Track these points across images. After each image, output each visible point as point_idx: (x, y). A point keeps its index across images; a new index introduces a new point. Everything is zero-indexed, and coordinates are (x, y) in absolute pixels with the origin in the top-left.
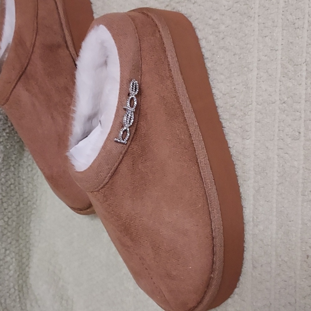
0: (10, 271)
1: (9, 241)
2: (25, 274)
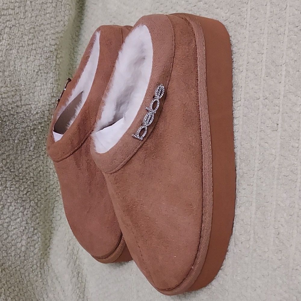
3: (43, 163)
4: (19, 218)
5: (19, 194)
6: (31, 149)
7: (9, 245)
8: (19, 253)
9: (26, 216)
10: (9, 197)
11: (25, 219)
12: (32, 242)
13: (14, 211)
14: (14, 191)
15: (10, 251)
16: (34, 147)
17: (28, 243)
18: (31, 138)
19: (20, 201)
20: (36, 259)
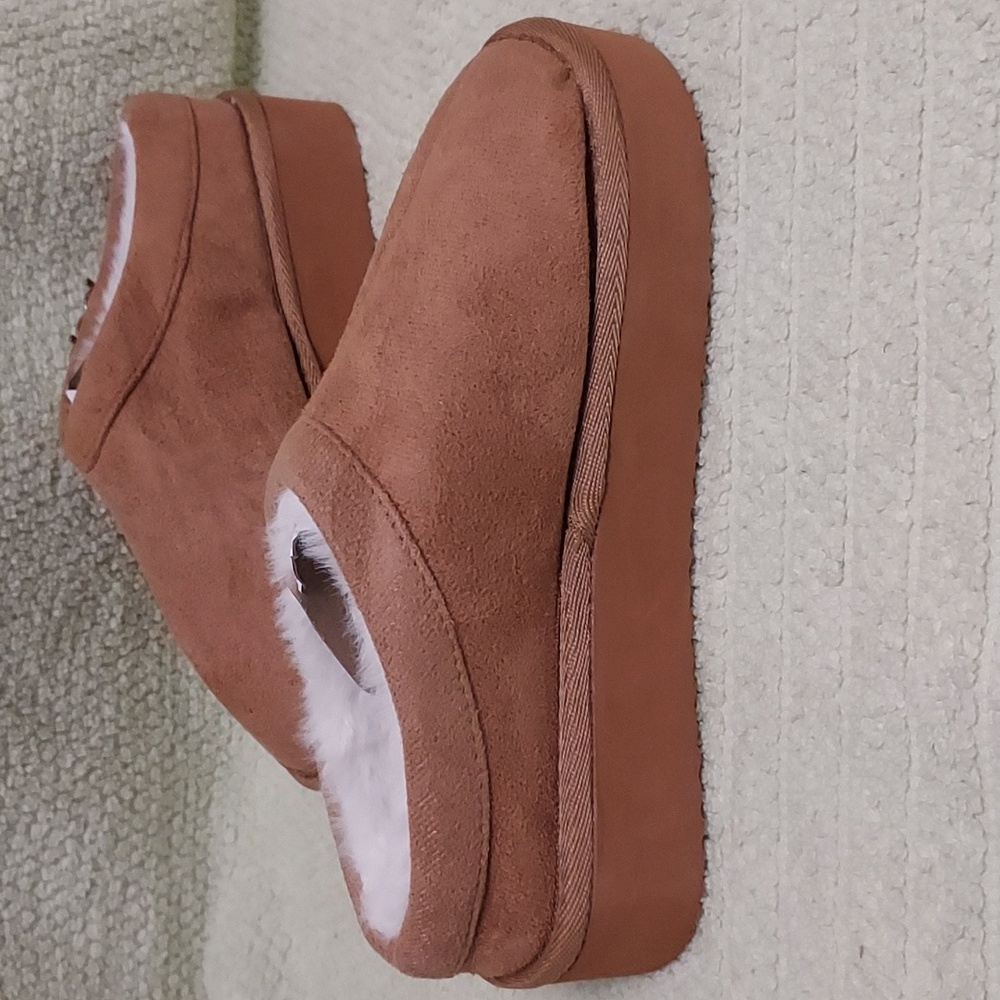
0: (139, 946)
1: (135, 858)
2: (189, 958)
3: (160, 664)
4: (65, 855)
5: (57, 780)
6: (114, 624)
7: (43, 947)
8: (79, 967)
9: (94, 848)
10: (23, 796)
11: (89, 857)
12: (122, 926)
13: (47, 836)
14: (37, 773)
15: (47, 965)
16: (122, 617)
17: (109, 930)
18: (106, 592)
19: (63, 804)
20: (146, 980)
